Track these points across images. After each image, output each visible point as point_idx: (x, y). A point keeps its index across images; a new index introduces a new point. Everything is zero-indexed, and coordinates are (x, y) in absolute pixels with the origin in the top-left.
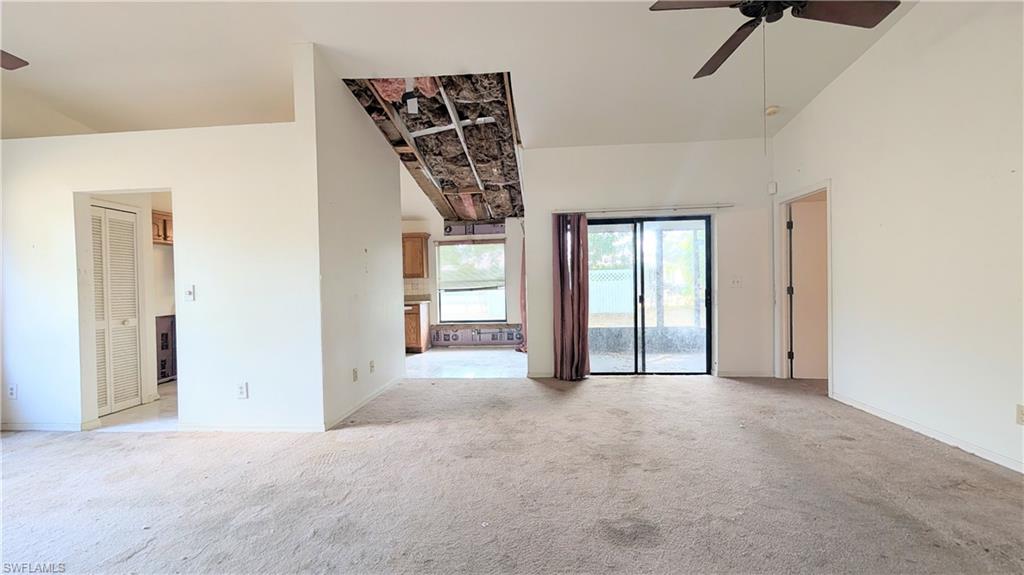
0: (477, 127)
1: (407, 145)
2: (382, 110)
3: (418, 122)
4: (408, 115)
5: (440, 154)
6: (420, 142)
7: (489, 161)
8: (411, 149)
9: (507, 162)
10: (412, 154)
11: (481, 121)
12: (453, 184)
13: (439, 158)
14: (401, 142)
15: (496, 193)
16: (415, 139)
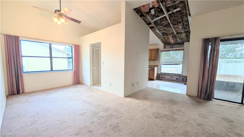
0: (173, 13)
1: (152, 24)
2: (144, 15)
3: (154, 16)
4: (151, 15)
5: (161, 25)
6: (155, 23)
7: (178, 24)
8: (153, 25)
9: (185, 23)
10: (153, 26)
11: (175, 11)
12: (166, 34)
13: (161, 26)
14: (150, 24)
15: (181, 35)
16: (154, 22)
